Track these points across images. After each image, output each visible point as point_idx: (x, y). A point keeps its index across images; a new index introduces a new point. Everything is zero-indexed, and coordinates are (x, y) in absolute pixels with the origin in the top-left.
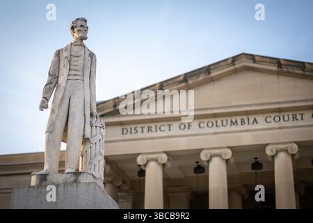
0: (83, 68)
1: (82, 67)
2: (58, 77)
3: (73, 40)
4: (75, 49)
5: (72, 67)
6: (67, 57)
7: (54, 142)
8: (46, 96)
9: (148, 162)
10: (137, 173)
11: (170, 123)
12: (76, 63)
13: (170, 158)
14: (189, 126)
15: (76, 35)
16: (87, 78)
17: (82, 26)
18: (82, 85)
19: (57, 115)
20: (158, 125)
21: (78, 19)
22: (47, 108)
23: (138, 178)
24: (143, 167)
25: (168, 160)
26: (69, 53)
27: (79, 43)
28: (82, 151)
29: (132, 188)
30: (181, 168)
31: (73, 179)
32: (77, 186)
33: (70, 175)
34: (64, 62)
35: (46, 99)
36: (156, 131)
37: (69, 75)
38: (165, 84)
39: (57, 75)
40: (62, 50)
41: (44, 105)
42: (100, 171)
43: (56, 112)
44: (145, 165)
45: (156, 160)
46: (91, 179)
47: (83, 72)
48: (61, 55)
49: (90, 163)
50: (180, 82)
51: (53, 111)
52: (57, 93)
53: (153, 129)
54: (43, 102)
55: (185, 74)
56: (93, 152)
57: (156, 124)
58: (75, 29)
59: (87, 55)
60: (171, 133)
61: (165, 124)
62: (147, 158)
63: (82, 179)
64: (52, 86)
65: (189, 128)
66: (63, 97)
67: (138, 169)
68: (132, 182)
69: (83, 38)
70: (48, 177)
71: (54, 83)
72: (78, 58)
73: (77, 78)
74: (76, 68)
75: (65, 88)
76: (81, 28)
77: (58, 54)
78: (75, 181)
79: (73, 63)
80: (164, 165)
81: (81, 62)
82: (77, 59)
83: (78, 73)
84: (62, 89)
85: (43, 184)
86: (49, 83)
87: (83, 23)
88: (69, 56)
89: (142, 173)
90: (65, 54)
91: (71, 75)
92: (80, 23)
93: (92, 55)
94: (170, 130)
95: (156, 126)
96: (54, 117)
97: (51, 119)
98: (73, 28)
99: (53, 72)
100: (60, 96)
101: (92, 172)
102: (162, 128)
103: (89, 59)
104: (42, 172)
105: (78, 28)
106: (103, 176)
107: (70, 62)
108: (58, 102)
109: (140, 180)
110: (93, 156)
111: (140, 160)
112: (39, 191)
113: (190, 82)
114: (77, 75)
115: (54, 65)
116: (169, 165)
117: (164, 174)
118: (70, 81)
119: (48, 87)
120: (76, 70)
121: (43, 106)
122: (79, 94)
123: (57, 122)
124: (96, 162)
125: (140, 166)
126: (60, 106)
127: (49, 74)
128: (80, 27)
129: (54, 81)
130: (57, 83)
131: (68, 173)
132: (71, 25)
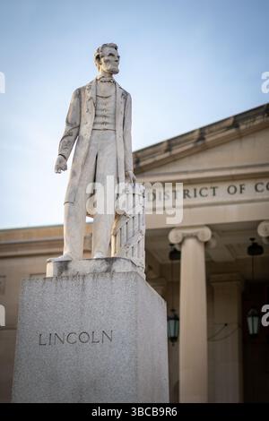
0: (115, 114)
1: (112, 112)
2: (79, 126)
3: (99, 74)
4: (103, 86)
5: (99, 113)
6: (91, 98)
7: (76, 216)
8: (64, 152)
9: (184, 239)
10: (167, 255)
11: (214, 185)
12: (104, 107)
13: (215, 233)
14: (241, 189)
15: (104, 67)
16: (119, 128)
17: (111, 55)
18: (113, 136)
19: (80, 180)
20: (198, 188)
21: (105, 45)
22: (66, 169)
23: (169, 262)
24: (177, 247)
25: (213, 236)
26: (94, 93)
27: (108, 79)
28: (115, 229)
29: (161, 276)
30: (229, 247)
31: (104, 267)
32: (112, 277)
33: (100, 262)
34: (87, 105)
35: (64, 157)
36: (195, 196)
37: (94, 123)
38: (207, 131)
39: (78, 123)
40: (84, 88)
41: (62, 165)
42: (141, 255)
43: (79, 175)
44: (181, 244)
45: (196, 237)
46: (129, 268)
47: (115, 118)
48: (83, 96)
49: (127, 246)
50: (229, 128)
51: (74, 174)
52: (79, 149)
53: (192, 194)
54: (60, 161)
55: (235, 117)
56: (131, 230)
57: (195, 186)
58: (102, 60)
59: (119, 95)
60: (215, 200)
61: (208, 186)
62: (183, 234)
63: (117, 267)
64: (72, 138)
65: (241, 192)
66: (87, 155)
67: (170, 249)
68: (162, 267)
69: (113, 72)
70: (70, 265)
71: (74, 134)
72: (107, 100)
73: (106, 127)
74: (104, 113)
75: (90, 141)
76: (110, 58)
77: (79, 94)
78: (108, 270)
79: (100, 106)
80: (206, 244)
81: (111, 105)
82: (104, 101)
83: (107, 120)
84: (85, 142)
85: (64, 274)
86: (67, 135)
87: (113, 50)
88: (94, 97)
89: (175, 254)
90: (89, 94)
91: (98, 123)
92: (108, 50)
93: (125, 95)
94: (214, 194)
95: (195, 190)
96: (76, 181)
97: (71, 185)
98: (98, 58)
99: (72, 119)
100: (83, 153)
101: (129, 257)
102: (204, 192)
103: (122, 100)
104: (60, 258)
105: (106, 58)
106: (144, 263)
107: (95, 105)
108: (80, 161)
109: (172, 264)
110: (130, 235)
111: (173, 237)
112: (59, 284)
113: (243, 127)
114: (106, 123)
115: (74, 110)
116: (214, 244)
117: (207, 256)
118: (96, 132)
119: (65, 140)
120: (105, 116)
121: (61, 167)
122: (109, 149)
123: (80, 189)
124: (134, 243)
125: (172, 245)
126: (83, 166)
127: (67, 122)
128: (108, 56)
129: (75, 131)
130: (78, 134)
131: (97, 259)
132: (95, 53)
